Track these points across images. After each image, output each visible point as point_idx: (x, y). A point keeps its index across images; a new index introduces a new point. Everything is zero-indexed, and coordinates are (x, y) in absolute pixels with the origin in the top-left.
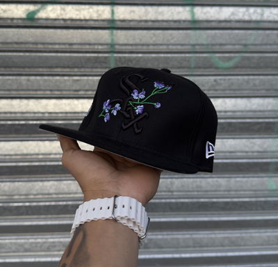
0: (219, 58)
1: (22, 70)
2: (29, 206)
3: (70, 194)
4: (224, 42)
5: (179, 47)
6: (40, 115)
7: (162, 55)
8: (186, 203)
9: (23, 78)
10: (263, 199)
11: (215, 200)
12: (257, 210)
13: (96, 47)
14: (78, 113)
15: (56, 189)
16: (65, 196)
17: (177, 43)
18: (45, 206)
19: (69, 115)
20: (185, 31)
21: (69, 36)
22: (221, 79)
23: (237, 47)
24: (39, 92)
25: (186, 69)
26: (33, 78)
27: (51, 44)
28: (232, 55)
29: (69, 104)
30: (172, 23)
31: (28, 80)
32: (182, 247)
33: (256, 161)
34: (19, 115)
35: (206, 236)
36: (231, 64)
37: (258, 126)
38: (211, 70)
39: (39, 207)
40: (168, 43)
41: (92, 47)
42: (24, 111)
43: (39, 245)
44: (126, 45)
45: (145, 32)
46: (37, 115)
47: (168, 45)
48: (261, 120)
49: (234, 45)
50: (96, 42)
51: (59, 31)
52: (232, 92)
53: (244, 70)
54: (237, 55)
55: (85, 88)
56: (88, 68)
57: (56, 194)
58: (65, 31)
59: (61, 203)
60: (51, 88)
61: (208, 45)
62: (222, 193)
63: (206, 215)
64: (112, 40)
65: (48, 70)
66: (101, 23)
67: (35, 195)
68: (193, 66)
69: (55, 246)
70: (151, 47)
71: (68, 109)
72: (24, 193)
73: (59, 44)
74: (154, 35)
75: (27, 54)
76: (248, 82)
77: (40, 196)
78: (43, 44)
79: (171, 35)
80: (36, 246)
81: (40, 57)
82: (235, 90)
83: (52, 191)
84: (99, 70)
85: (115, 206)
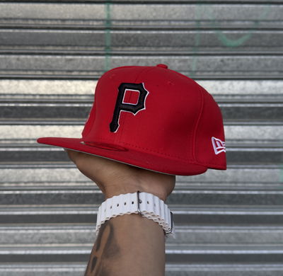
0: (227, 35)
1: (11, 48)
2: (20, 195)
3: (63, 182)
4: (232, 18)
5: (182, 23)
6: (31, 97)
7: (163, 32)
8: (189, 194)
9: (13, 57)
10: (274, 193)
11: (220, 192)
12: (266, 204)
13: (91, 23)
14: (72, 95)
15: (48, 177)
16: (57, 184)
17: (180, 18)
18: (37, 195)
19: (61, 97)
20: (188, 6)
21: (62, 11)
22: (228, 59)
23: (247, 23)
24: (29, 73)
25: (190, 48)
26: (23, 57)
27: (43, 20)
28: (242, 32)
29: (62, 86)
31: (18, 59)
32: (184, 242)
33: (266, 150)
34: (8, 97)
35: (209, 231)
36: (240, 42)
37: (270, 111)
38: (217, 48)
39: (30, 195)
40: (170, 19)
41: (86, 23)
42: (14, 92)
43: (30, 236)
44: (123, 21)
45: (145, 6)
46: (27, 97)
47: (170, 21)
48: (272, 105)
49: (244, 21)
50: (91, 18)
51: (50, 6)
52: (241, 73)
53: (254, 48)
54: (246, 32)
55: (79, 69)
56: (82, 46)
57: (49, 182)
58: (57, 6)
59: (53, 192)
60: (42, 68)
61: (214, 21)
62: (228, 185)
63: (210, 209)
64: (109, 15)
65: (39, 48)
67: (25, 183)
68: (197, 44)
69: (47, 238)
70: (151, 23)
71: (60, 91)
72: (13, 180)
73: (51, 20)
74: (155, 9)
75: (17, 31)
76: (258, 62)
77: (32, 184)
78: (34, 19)
79: (173, 10)
80: (27, 238)
81: (30, 34)
82: (244, 71)
83: (44, 179)
84: (94, 48)
85: (139, 202)
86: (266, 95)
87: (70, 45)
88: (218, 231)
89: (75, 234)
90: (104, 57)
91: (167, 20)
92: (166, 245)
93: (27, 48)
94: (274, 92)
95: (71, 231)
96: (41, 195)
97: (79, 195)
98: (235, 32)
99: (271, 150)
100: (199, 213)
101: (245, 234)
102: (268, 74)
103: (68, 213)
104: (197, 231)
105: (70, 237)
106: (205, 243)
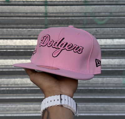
0: (98, 19)
1: (4, 25)
2: (9, 90)
3: (27, 84)
4: (100, 11)
5: (78, 14)
6: (13, 47)
7: (70, 18)
9: (5, 29)
10: (120, 88)
11: (96, 88)
12: (117, 93)
13: (38, 14)
14: (30, 46)
15: (21, 82)
16: (25, 85)
17: (77, 12)
18: (16, 90)
19: (26, 47)
20: (81, 6)
21: (26, 9)
22: (99, 30)
23: (107, 14)
24: (12, 36)
25: (82, 25)
26: (9, 29)
27: (17, 13)
28: (104, 18)
29: (26, 42)
30: (75, 2)
31: (7, 30)
32: (81, 110)
33: (116, 69)
34: (3, 47)
35: (92, 106)
36: (104, 22)
37: (117, 52)
38: (94, 25)
39: (13, 90)
41: (36, 14)
42: (5, 45)
43: (13, 108)
44: (52, 13)
45: (62, 7)
46: (11, 47)
47: (73, 13)
48: (118, 50)
49: (105, 13)
50: (39, 12)
51: (21, 7)
52: (104, 36)
53: (110, 25)
54: (107, 18)
55: (34, 34)
56: (35, 24)
57: (21, 84)
58: (24, 7)
59: (23, 89)
60: (17, 34)
61: (92, 13)
62: (100, 85)
64: (46, 11)
65: (16, 25)
66: (41, 3)
67: (11, 85)
68: (85, 23)
69: (20, 109)
70: (65, 14)
71: (25, 44)
72: (5, 84)
73: (21, 13)
74: (66, 8)
75: (6, 18)
76: (112, 31)
77: (13, 85)
78: (13, 13)
79: (74, 8)
81: (12, 19)
82: (106, 35)
83: (19, 83)
84: (40, 25)
86: (115, 45)
87: (30, 24)
88: (96, 106)
89: (33, 107)
91: (72, 13)
93: (11, 25)
94: (119, 44)
95: (31, 106)
96: (18, 90)
97: (35, 90)
98: (102, 18)
99: (118, 69)
100: (87, 97)
101: (108, 106)
102: (116, 36)
103: (29, 98)
104: (87, 105)
105: (31, 109)
106: (90, 110)
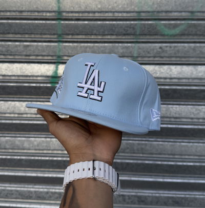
0: (165, 25)
4: (170, 9)
5: (125, 15)
7: (107, 22)
8: (131, 163)
13: (44, 14)
17: (122, 10)
22: (167, 47)
23: (183, 14)
25: (132, 37)
28: (179, 22)
29: (21, 69)
36: (177, 31)
38: (156, 37)
40: (114, 10)
44: (72, 12)
47: (114, 12)
49: (181, 12)
50: (44, 10)
52: (178, 59)
53: (191, 37)
54: (183, 22)
55: (35, 54)
56: (37, 34)
59: (16, 157)
60: (4, 53)
61: (153, 12)
63: (151, 176)
64: (59, 7)
68: (138, 33)
70: (97, 15)
73: (10, 11)
76: (194, 49)
84: (49, 36)
85: (94, 169)
89: (35, 192)
90: (56, 44)
91: (111, 12)
92: (114, 205)
96: (5, 159)
105: (31, 195)
